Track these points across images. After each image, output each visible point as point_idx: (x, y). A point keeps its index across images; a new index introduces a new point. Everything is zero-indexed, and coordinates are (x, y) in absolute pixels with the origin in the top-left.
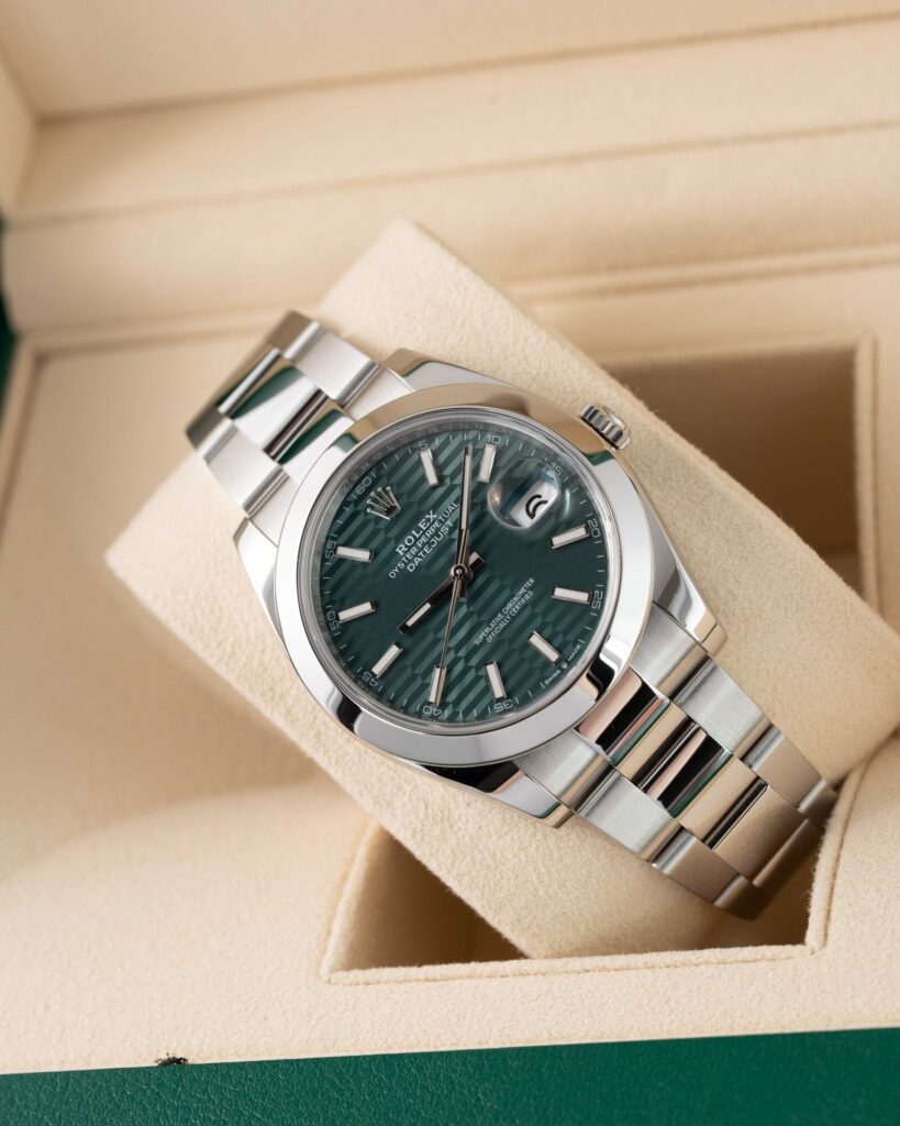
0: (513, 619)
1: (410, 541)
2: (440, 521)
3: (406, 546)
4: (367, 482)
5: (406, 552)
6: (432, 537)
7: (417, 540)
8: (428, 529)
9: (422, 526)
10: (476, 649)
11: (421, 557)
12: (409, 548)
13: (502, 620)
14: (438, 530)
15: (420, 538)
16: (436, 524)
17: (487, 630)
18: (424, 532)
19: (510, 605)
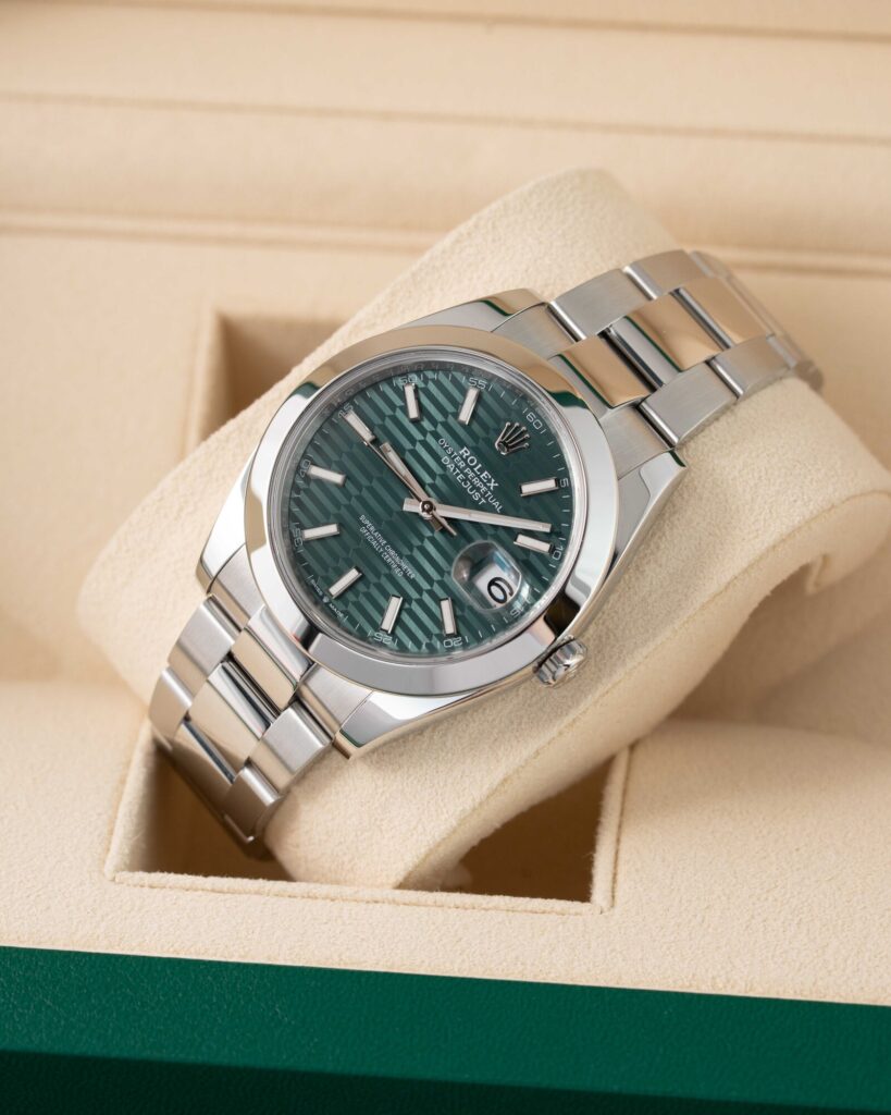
0: (379, 555)
1: (472, 461)
2: (486, 493)
3: (467, 457)
4: (537, 424)
5: (461, 456)
6: (472, 484)
7: (472, 468)
8: (481, 480)
9: (484, 474)
10: (356, 516)
11: (454, 470)
12: (465, 460)
13: (380, 544)
14: (478, 489)
15: (473, 471)
16: (483, 489)
17: (372, 529)
18: (478, 476)
19: (392, 553)
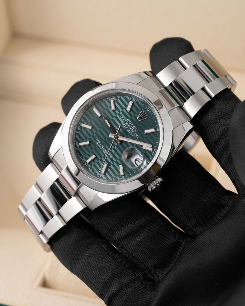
0: (101, 151)
1: (130, 123)
2: (134, 132)
3: (129, 122)
4: (150, 112)
5: (127, 121)
6: (130, 130)
7: (130, 125)
8: (133, 129)
9: (133, 127)
10: (95, 139)
11: (125, 126)
12: (128, 123)
13: (102, 147)
14: (132, 131)
15: (130, 126)
16: (133, 131)
17: (100, 143)
18: (132, 127)
19: (105, 150)
